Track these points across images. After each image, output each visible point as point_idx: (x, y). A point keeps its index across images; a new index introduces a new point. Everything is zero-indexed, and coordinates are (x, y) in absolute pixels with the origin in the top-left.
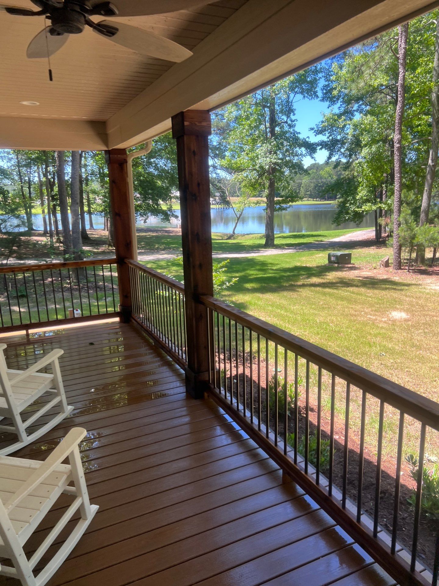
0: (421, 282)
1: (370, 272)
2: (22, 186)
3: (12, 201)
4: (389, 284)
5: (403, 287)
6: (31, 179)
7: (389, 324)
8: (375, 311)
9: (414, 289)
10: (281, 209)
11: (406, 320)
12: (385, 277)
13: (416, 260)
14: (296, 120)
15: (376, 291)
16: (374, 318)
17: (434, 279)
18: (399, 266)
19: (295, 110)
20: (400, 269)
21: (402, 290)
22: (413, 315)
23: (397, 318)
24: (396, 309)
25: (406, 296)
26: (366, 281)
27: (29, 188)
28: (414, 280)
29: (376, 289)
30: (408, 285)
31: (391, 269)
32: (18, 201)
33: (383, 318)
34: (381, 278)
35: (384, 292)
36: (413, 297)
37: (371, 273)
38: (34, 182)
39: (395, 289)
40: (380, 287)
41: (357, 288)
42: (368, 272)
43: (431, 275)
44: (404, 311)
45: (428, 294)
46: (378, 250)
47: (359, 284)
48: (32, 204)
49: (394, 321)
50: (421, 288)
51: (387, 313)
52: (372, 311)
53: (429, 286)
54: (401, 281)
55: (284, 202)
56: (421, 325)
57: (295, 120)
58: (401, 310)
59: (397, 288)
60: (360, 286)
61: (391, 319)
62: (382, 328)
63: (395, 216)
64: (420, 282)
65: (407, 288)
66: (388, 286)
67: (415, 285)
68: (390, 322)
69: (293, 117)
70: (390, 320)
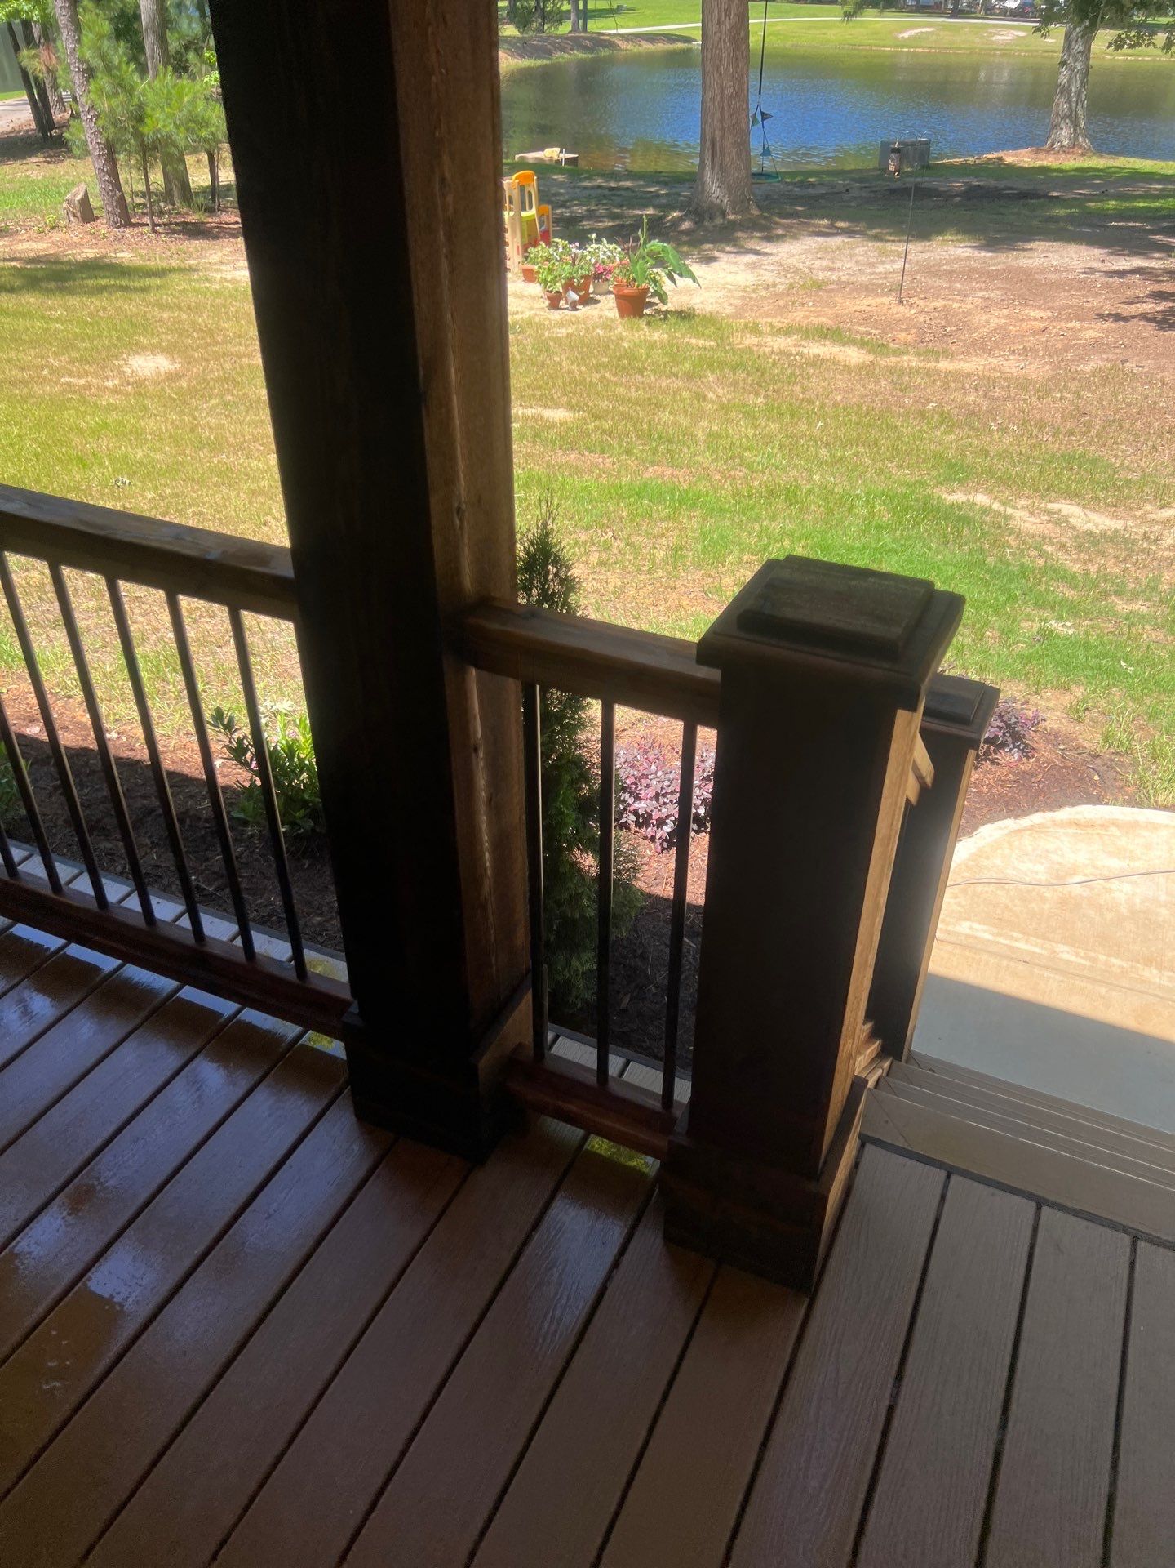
0: (195, 262)
1: (41, 240)
4: (108, 274)
5: (148, 282)
7: (128, 394)
8: (80, 361)
9: (177, 282)
11: (172, 377)
12: (90, 253)
13: (167, 196)
15: (73, 301)
16: (82, 382)
17: (227, 250)
18: (124, 215)
20: (128, 224)
21: (144, 290)
22: (188, 361)
23: (147, 373)
24: (139, 349)
25: (161, 307)
26: (36, 269)
28: (175, 256)
29: (71, 292)
30: (162, 273)
31: (102, 227)
33: (107, 378)
34: (79, 258)
35: (96, 302)
36: (180, 308)
37: (45, 246)
39: (126, 289)
40: (81, 287)
41: (13, 297)
42: (36, 240)
43: (217, 237)
44: (163, 350)
45: (217, 293)
46: (52, 166)
47: (18, 283)
49: (141, 383)
50: (198, 281)
51: (116, 362)
52: (72, 362)
53: (217, 271)
54: (137, 262)
56: (211, 383)
58: (154, 349)
59: (131, 285)
60: (20, 288)
61: (131, 380)
62: (110, 408)
63: (66, 40)
64: (192, 262)
65: (158, 281)
66: (103, 282)
67: (181, 270)
68: (129, 388)
70: (128, 384)
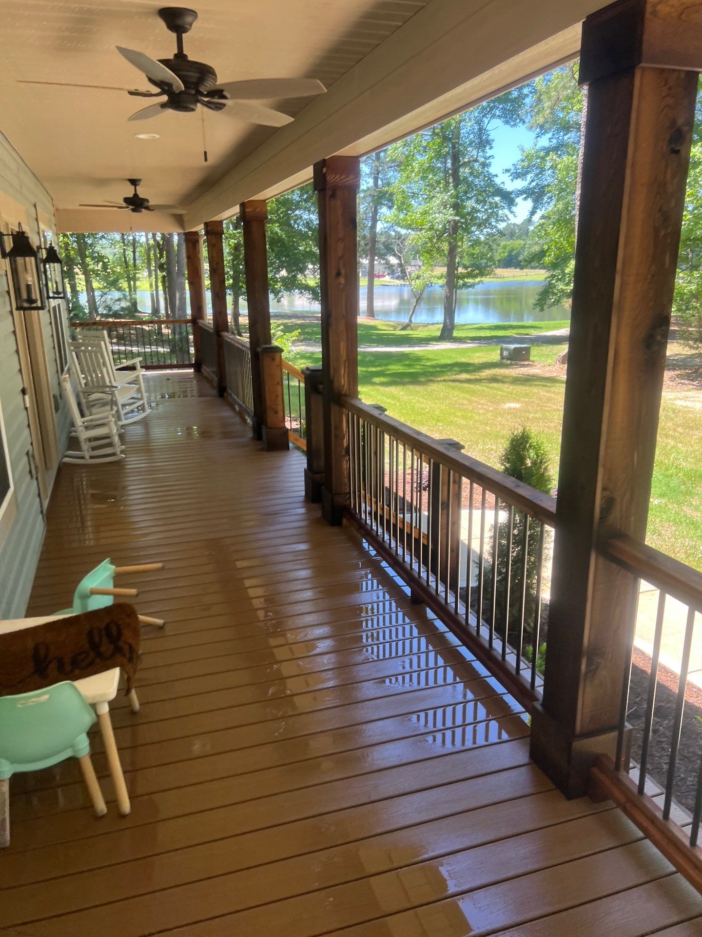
2: (124, 249)
3: (112, 271)
6: (137, 240)
10: (465, 285)
14: (492, 157)
19: (493, 140)
27: (134, 252)
32: (119, 270)
38: (140, 243)
48: (137, 275)
55: (470, 275)
57: (490, 157)
69: (489, 153)
